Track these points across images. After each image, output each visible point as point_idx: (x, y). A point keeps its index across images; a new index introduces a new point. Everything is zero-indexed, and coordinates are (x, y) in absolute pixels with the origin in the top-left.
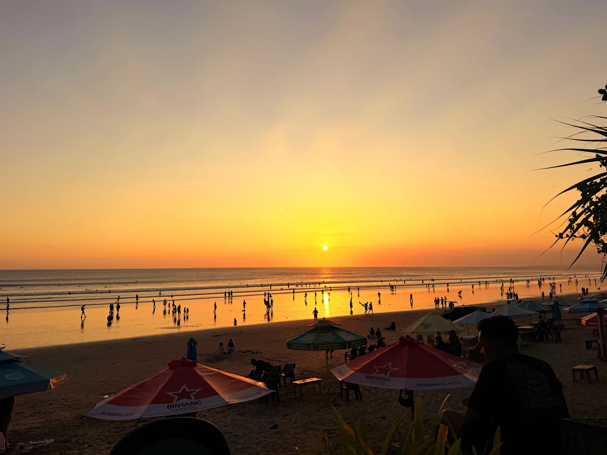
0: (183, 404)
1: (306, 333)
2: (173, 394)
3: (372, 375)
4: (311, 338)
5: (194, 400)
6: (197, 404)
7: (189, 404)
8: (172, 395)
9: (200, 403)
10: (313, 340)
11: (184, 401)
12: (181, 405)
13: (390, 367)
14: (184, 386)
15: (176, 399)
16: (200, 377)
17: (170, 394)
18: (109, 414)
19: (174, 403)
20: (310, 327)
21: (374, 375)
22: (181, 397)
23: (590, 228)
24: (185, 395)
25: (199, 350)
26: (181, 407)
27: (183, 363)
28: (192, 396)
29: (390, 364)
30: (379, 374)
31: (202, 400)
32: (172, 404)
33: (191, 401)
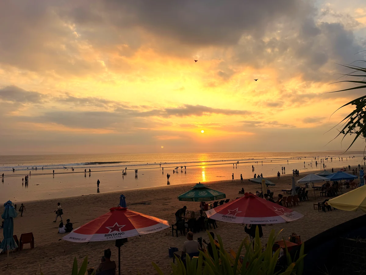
0: (114, 234)
1: (189, 192)
2: (110, 228)
3: (226, 215)
4: (192, 194)
5: (121, 232)
6: (122, 234)
7: (118, 234)
8: (108, 228)
9: (124, 234)
10: (194, 195)
11: (115, 232)
12: (113, 235)
13: (237, 211)
14: (116, 223)
15: (110, 231)
16: (127, 218)
17: (107, 228)
18: (74, 238)
19: (109, 233)
20: (192, 188)
21: (227, 215)
22: (113, 229)
23: (361, 127)
24: (116, 228)
25: (127, 201)
26: (113, 236)
27: (118, 209)
28: (120, 229)
29: (237, 209)
30: (230, 215)
31: (125, 232)
32: (107, 234)
33: (119, 232)
